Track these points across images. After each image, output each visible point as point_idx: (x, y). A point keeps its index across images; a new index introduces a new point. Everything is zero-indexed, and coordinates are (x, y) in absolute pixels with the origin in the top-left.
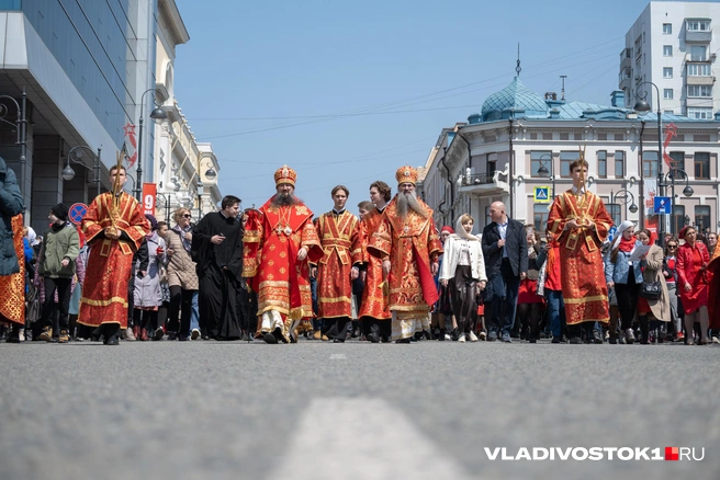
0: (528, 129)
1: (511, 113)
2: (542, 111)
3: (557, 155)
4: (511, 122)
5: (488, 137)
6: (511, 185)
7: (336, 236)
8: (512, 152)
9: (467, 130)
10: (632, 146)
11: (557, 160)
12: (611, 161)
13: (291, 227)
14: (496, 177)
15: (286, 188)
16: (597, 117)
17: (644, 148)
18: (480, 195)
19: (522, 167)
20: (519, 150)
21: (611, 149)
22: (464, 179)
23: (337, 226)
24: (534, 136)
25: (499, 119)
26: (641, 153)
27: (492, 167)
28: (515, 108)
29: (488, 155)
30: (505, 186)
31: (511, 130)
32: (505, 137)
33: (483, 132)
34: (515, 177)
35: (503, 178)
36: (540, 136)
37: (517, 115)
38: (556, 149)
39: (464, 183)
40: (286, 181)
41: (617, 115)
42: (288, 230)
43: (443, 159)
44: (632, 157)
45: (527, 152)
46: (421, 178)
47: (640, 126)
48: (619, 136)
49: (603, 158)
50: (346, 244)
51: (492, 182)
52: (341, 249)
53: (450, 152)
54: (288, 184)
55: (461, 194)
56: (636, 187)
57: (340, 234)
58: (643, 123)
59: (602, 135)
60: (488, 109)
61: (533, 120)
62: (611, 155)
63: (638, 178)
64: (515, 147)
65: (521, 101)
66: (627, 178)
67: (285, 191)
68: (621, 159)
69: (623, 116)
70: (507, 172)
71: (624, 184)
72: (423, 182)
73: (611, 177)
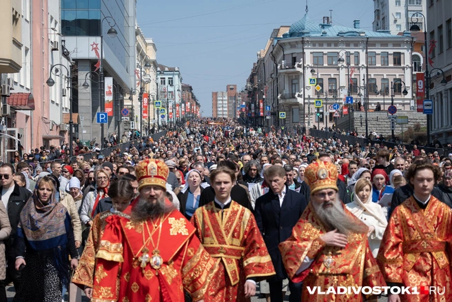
0: (311, 41)
1: (303, 33)
2: (318, 32)
3: (326, 54)
4: (303, 38)
5: (292, 45)
6: (304, 69)
7: (222, 241)
8: (304, 53)
9: (282, 42)
10: (363, 49)
11: (325, 57)
12: (352, 57)
13: (162, 255)
14: (296, 66)
15: (153, 192)
16: (345, 35)
17: (368, 50)
18: (289, 74)
19: (309, 61)
20: (307, 52)
21: (352, 51)
22: (281, 66)
23: (222, 228)
24: (314, 45)
25: (298, 36)
26: (367, 53)
27: (294, 60)
28: (305, 31)
29: (292, 54)
30: (301, 70)
31: (303, 42)
32: (300, 45)
33: (289, 43)
34: (305, 65)
35: (299, 66)
36: (317, 45)
37: (306, 35)
38: (325, 51)
39: (281, 68)
40: (153, 181)
41: (355, 34)
42: (157, 260)
43: (272, 52)
44: (363, 55)
45: (311, 53)
46: (263, 56)
47: (366, 40)
48: (356, 44)
49: (348, 55)
50: (237, 253)
51: (294, 68)
52: (230, 261)
53: (275, 49)
54: (156, 187)
55: (280, 73)
56: (365, 70)
57: (228, 239)
58: (368, 38)
59: (348, 44)
60: (292, 31)
61: (314, 37)
62: (352, 54)
63: (366, 65)
64: (305, 51)
65: (308, 28)
66: (360, 65)
67: (152, 197)
68: (357, 56)
69: (358, 34)
70: (301, 63)
71: (359, 68)
72: (264, 58)
73: (352, 65)
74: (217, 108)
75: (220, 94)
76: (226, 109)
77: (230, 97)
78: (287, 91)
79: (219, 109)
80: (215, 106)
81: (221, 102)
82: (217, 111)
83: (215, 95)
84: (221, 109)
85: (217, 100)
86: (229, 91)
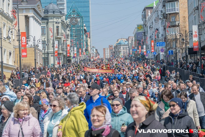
74: (105, 54)
75: (106, 49)
76: (109, 55)
77: (110, 50)
78: (118, 54)
79: (106, 55)
80: (104, 53)
81: (107, 52)
82: (105, 55)
83: (104, 49)
84: (107, 55)
85: (105, 51)
86: (110, 47)
